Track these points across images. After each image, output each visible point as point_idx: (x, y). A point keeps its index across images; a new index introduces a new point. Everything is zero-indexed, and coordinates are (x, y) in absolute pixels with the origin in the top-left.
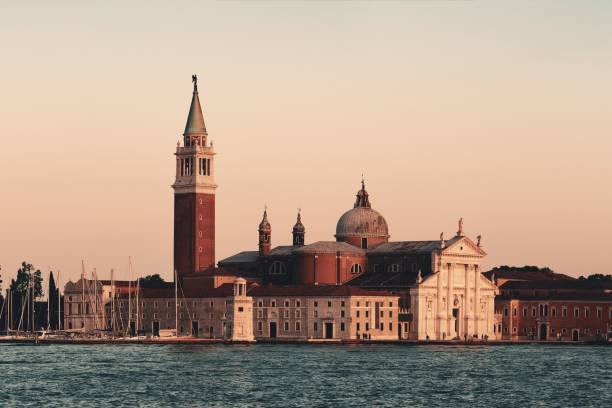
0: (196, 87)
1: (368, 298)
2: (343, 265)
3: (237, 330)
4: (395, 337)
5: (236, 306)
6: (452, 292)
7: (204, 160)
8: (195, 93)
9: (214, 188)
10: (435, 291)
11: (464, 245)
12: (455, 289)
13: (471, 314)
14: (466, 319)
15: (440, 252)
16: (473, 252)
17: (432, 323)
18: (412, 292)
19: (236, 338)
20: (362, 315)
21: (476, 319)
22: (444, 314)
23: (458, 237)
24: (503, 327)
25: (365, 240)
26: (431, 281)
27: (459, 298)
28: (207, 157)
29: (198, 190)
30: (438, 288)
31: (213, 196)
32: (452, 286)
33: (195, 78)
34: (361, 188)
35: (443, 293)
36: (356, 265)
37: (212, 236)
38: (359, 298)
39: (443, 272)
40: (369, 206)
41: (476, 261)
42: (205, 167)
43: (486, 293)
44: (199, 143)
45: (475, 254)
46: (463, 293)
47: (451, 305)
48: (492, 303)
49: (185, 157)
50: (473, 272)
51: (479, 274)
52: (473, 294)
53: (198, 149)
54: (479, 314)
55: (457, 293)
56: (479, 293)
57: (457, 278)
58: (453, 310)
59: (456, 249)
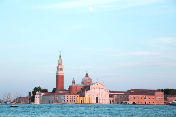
2: (78, 88)
5: (35, 97)
7: (61, 68)
8: (60, 55)
10: (90, 94)
11: (98, 84)
12: (96, 93)
14: (100, 99)
15: (91, 85)
20: (69, 98)
25: (85, 83)
26: (89, 91)
27: (98, 95)
28: (62, 68)
29: (59, 74)
30: (91, 93)
31: (63, 75)
32: (95, 92)
33: (60, 52)
34: (87, 73)
36: (81, 88)
37: (63, 83)
39: (93, 89)
41: (102, 87)
42: (61, 69)
43: (106, 94)
44: (60, 65)
45: (102, 85)
46: (99, 94)
47: (96, 96)
48: (108, 96)
49: (58, 68)
50: (102, 89)
51: (103, 90)
52: (102, 94)
53: (59, 66)
54: (104, 98)
55: (97, 94)
56: (103, 94)
57: (97, 90)
58: (96, 97)
59: (96, 85)
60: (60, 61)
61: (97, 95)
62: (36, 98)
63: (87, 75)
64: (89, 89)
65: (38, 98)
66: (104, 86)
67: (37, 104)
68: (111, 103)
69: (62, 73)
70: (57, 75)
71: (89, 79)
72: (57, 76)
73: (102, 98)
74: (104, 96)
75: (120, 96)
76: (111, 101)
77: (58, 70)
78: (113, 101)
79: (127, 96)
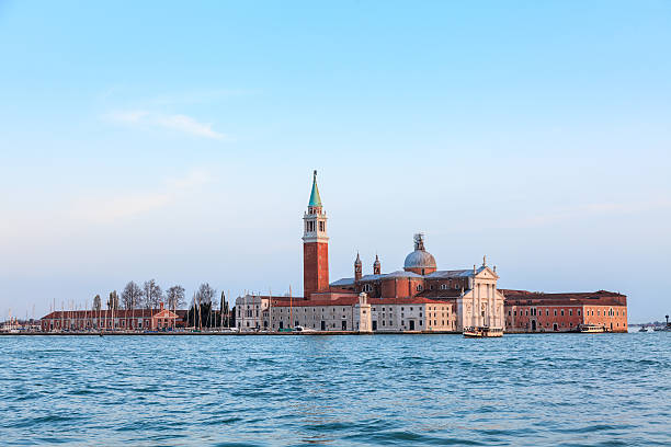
0: (315, 178)
1: (435, 305)
3: (362, 325)
4: (450, 330)
6: (481, 301)
7: (321, 222)
8: (315, 182)
9: (327, 239)
10: (471, 301)
11: (486, 272)
12: (482, 299)
13: (491, 315)
14: (489, 317)
15: (474, 276)
16: (491, 276)
17: (470, 320)
18: (458, 301)
19: (361, 330)
20: (432, 315)
21: (495, 317)
22: (476, 314)
23: (483, 267)
24: (508, 324)
25: (423, 270)
27: (485, 305)
28: (323, 221)
30: (473, 298)
31: (327, 244)
32: (480, 298)
33: (315, 172)
35: (476, 303)
38: (430, 305)
39: (476, 288)
40: (424, 249)
41: (493, 282)
42: (322, 227)
43: (499, 302)
44: (318, 212)
49: (309, 221)
53: (318, 215)
55: (483, 302)
57: (484, 292)
59: (482, 275)
60: (316, 203)
61: (483, 307)
63: (419, 245)
64: (468, 289)
69: (325, 238)
72: (311, 246)
75: (534, 307)
77: (310, 229)
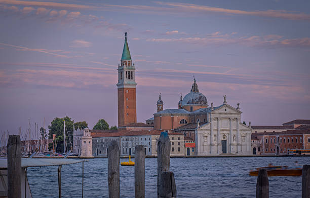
0: (126, 38)
2: (175, 120)
6: (221, 132)
7: (129, 72)
8: (126, 40)
9: (136, 85)
10: (209, 132)
11: (227, 108)
12: (222, 130)
14: (230, 145)
15: (211, 112)
17: (207, 147)
18: (196, 132)
22: (215, 143)
25: (191, 108)
26: (207, 127)
28: (131, 71)
29: (125, 87)
31: (135, 89)
32: (219, 129)
33: (126, 34)
34: (194, 82)
35: (214, 132)
36: (183, 120)
37: (135, 108)
39: (214, 122)
40: (197, 91)
41: (236, 116)
42: (130, 75)
43: (245, 132)
44: (126, 64)
45: (234, 112)
46: (229, 132)
47: (221, 138)
48: (249, 137)
49: (121, 71)
50: (235, 122)
51: (239, 122)
52: (235, 133)
53: (125, 67)
54: (240, 143)
55: (225, 132)
56: (239, 132)
57: (224, 124)
58: (222, 140)
59: (222, 111)
60: (126, 56)
61: (224, 136)
62: (85, 142)
63: (195, 88)
64: (205, 122)
65: (89, 142)
66: (240, 113)
67: (88, 156)
68: (255, 153)
69: (133, 85)
70: (119, 90)
71: (200, 97)
72: (121, 90)
73: (235, 143)
74: (239, 136)
75: (278, 136)
76: (255, 149)
77: (121, 78)
78: (259, 148)
79: (297, 136)
